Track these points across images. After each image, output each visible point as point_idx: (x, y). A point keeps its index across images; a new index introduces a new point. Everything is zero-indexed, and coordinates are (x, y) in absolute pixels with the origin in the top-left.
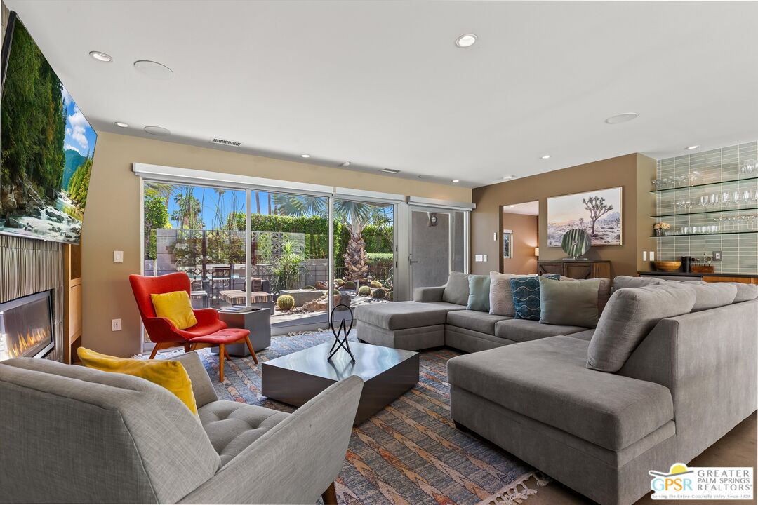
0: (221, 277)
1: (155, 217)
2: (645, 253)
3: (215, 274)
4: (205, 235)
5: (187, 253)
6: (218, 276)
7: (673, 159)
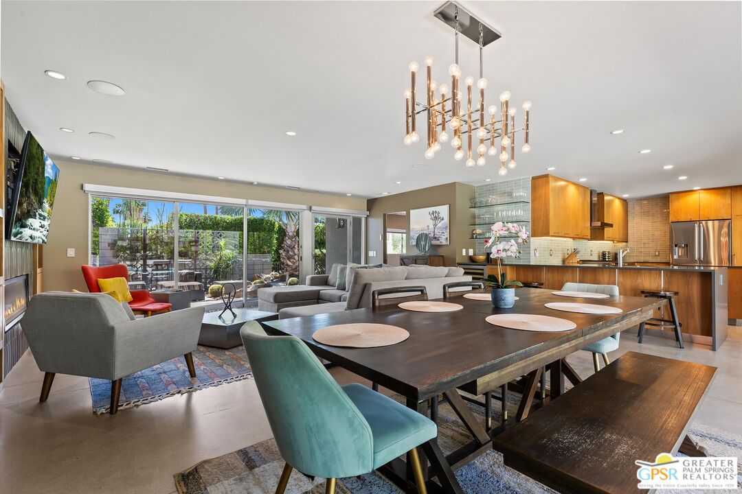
0: (159, 270)
1: (100, 218)
2: (464, 250)
3: (155, 267)
4: (145, 234)
5: (127, 249)
6: (157, 270)
7: (483, 186)
